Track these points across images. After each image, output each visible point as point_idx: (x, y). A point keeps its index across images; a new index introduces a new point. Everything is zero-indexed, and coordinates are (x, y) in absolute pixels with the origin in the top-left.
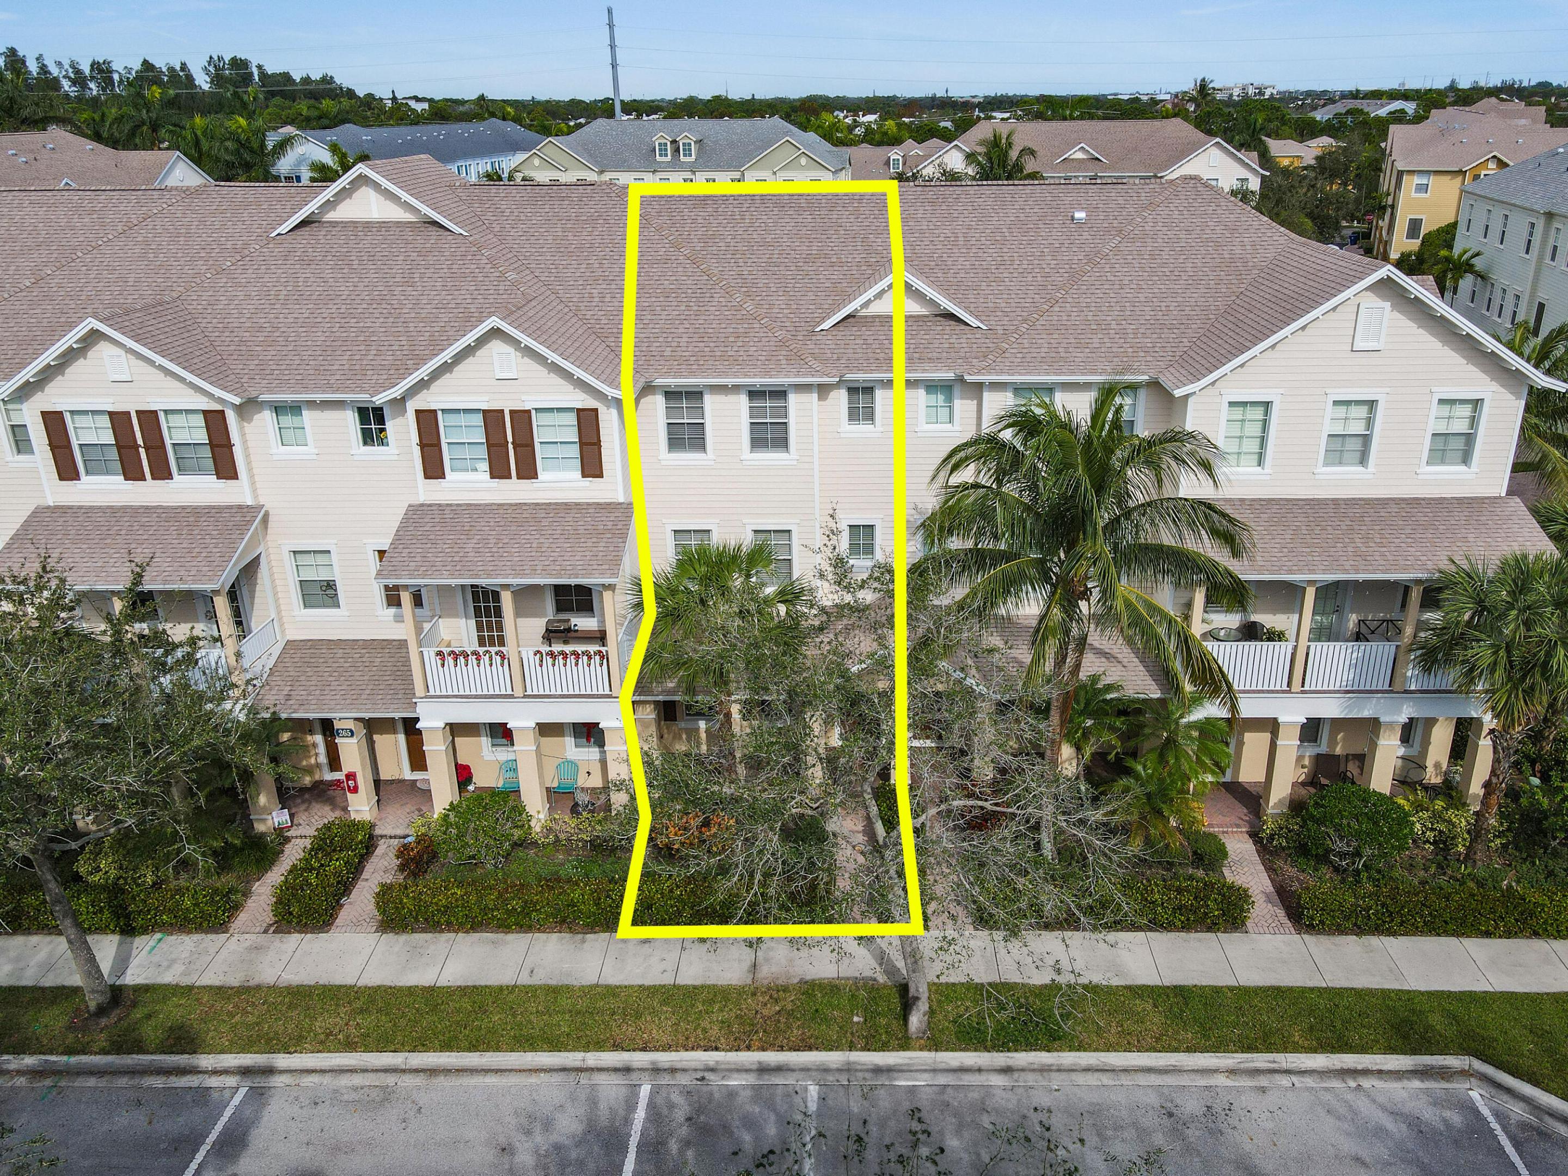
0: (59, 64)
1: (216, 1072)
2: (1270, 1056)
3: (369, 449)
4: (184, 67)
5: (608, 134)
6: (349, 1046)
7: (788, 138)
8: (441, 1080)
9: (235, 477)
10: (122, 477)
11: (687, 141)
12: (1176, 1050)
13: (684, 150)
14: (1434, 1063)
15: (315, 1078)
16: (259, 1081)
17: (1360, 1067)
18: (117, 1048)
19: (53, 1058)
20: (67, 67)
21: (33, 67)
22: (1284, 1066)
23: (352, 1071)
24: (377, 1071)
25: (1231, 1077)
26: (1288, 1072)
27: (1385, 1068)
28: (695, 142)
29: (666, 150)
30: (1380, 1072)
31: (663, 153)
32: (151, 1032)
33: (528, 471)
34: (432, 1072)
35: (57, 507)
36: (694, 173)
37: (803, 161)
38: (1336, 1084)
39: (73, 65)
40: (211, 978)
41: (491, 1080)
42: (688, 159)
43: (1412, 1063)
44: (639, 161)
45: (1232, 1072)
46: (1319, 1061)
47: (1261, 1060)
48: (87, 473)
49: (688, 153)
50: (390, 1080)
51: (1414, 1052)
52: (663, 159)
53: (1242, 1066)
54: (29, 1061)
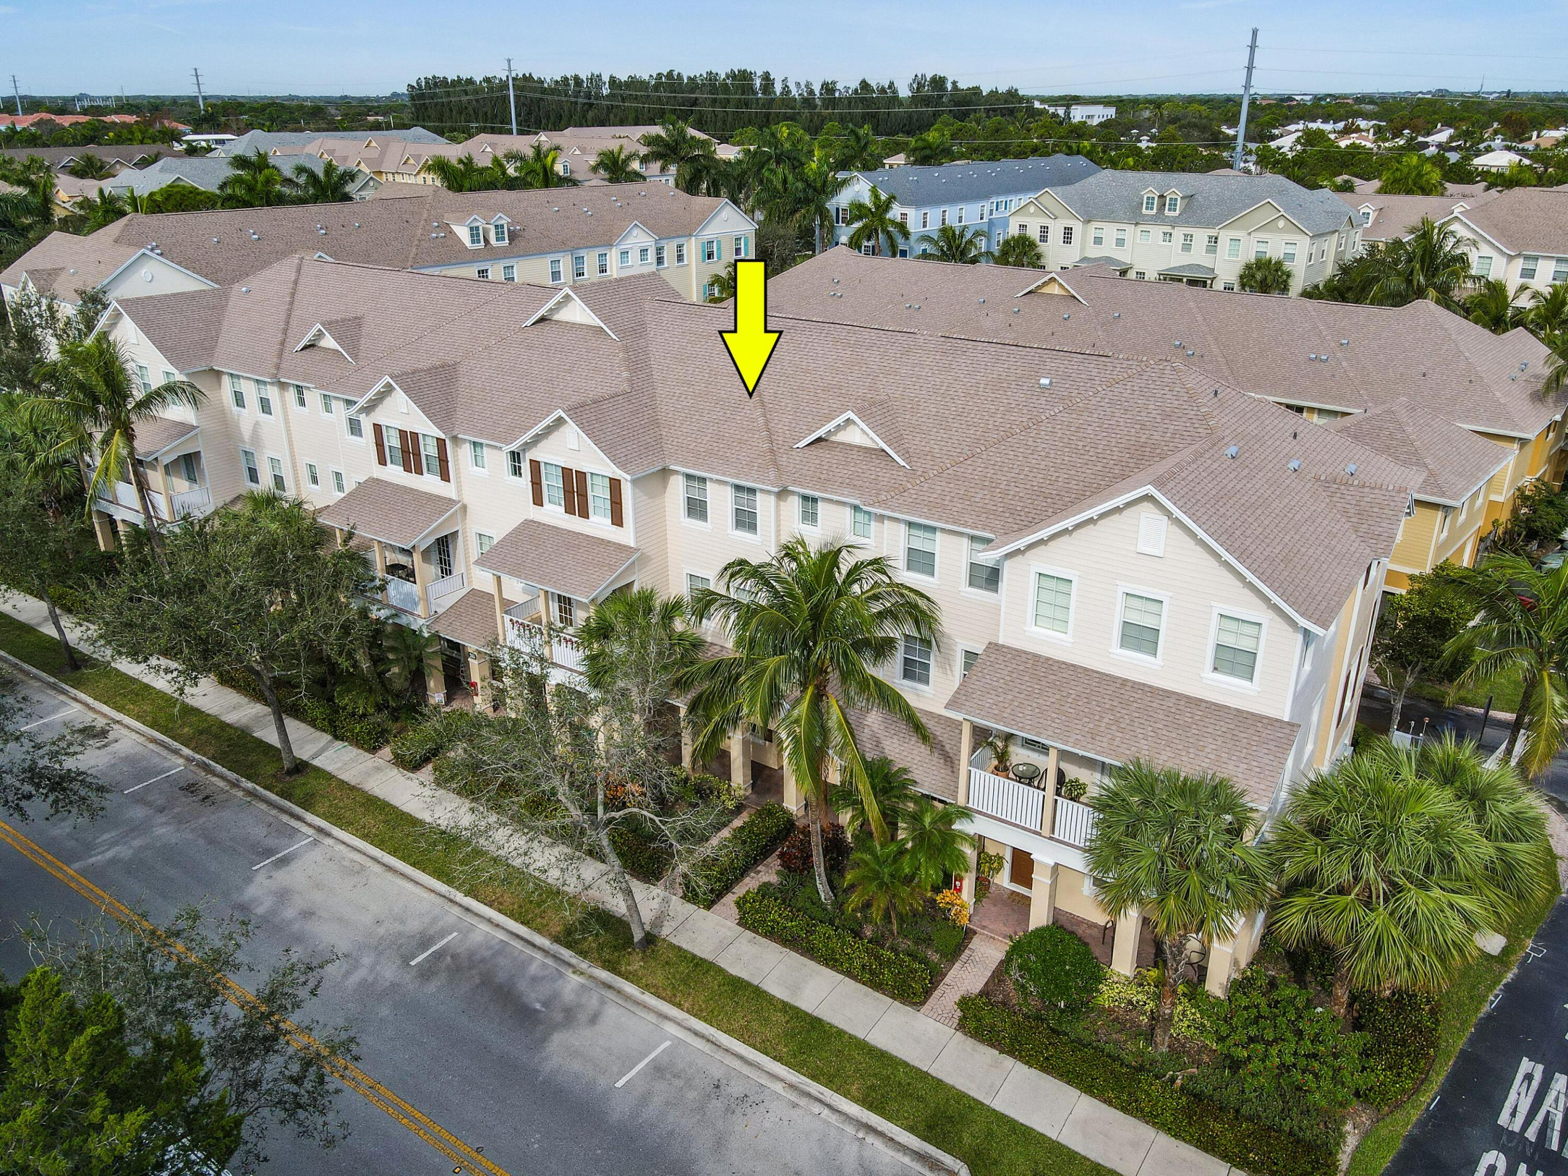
0: (798, 84)
1: (310, 825)
2: (823, 1089)
3: (514, 477)
4: (891, 85)
5: (1108, 185)
6: (365, 837)
7: (1269, 200)
8: (390, 876)
9: (449, 481)
10: (402, 468)
11: (1174, 196)
12: (767, 1054)
13: (1170, 205)
14: (933, 1154)
15: (342, 847)
16: (320, 837)
17: (879, 1129)
18: (282, 794)
19: (258, 788)
20: (803, 87)
21: (778, 88)
22: (828, 1100)
23: (359, 851)
24: (368, 856)
25: (787, 1089)
26: (829, 1106)
27: (897, 1138)
28: (1182, 198)
29: (1153, 204)
30: (892, 1139)
31: (1150, 206)
32: (298, 792)
33: (584, 514)
34: (389, 868)
35: (377, 480)
36: (1173, 227)
37: (1281, 223)
38: (850, 1129)
39: (808, 85)
40: (345, 777)
41: (409, 886)
42: (1172, 214)
43: (918, 1145)
44: (1125, 213)
45: (792, 1086)
46: (853, 1109)
47: (815, 1088)
48: (392, 462)
49: (1173, 207)
50: (369, 863)
51: (925, 1139)
52: (1149, 212)
53: (801, 1086)
54: (250, 785)
